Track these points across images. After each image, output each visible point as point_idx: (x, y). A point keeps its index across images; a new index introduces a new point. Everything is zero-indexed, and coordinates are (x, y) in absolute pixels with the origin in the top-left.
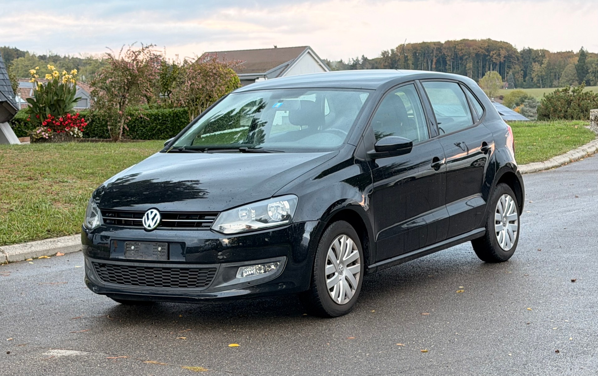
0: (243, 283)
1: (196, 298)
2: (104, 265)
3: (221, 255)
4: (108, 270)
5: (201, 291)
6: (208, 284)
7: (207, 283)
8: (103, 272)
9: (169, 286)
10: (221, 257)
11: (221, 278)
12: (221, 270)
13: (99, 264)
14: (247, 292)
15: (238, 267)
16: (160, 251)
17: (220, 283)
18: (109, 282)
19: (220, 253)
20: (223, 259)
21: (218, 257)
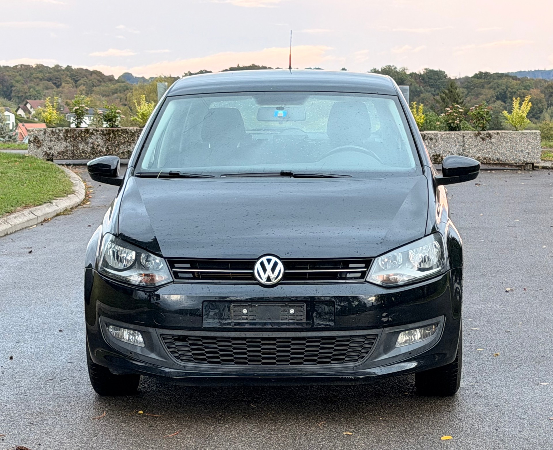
0: (405, 354)
1: (351, 377)
2: (183, 339)
3: (387, 316)
4: (191, 344)
5: (353, 367)
6: (363, 357)
7: (362, 355)
8: (179, 348)
9: (301, 363)
10: (385, 320)
11: (382, 348)
12: (384, 336)
13: (173, 336)
14: (414, 365)
15: (399, 332)
16: (291, 315)
17: (379, 355)
18: (193, 362)
19: (384, 314)
20: (388, 321)
21: (382, 319)
